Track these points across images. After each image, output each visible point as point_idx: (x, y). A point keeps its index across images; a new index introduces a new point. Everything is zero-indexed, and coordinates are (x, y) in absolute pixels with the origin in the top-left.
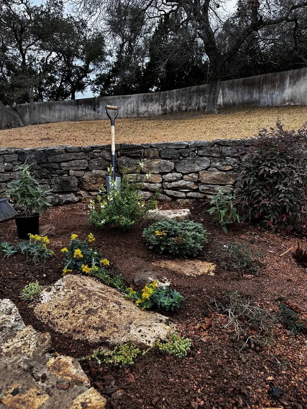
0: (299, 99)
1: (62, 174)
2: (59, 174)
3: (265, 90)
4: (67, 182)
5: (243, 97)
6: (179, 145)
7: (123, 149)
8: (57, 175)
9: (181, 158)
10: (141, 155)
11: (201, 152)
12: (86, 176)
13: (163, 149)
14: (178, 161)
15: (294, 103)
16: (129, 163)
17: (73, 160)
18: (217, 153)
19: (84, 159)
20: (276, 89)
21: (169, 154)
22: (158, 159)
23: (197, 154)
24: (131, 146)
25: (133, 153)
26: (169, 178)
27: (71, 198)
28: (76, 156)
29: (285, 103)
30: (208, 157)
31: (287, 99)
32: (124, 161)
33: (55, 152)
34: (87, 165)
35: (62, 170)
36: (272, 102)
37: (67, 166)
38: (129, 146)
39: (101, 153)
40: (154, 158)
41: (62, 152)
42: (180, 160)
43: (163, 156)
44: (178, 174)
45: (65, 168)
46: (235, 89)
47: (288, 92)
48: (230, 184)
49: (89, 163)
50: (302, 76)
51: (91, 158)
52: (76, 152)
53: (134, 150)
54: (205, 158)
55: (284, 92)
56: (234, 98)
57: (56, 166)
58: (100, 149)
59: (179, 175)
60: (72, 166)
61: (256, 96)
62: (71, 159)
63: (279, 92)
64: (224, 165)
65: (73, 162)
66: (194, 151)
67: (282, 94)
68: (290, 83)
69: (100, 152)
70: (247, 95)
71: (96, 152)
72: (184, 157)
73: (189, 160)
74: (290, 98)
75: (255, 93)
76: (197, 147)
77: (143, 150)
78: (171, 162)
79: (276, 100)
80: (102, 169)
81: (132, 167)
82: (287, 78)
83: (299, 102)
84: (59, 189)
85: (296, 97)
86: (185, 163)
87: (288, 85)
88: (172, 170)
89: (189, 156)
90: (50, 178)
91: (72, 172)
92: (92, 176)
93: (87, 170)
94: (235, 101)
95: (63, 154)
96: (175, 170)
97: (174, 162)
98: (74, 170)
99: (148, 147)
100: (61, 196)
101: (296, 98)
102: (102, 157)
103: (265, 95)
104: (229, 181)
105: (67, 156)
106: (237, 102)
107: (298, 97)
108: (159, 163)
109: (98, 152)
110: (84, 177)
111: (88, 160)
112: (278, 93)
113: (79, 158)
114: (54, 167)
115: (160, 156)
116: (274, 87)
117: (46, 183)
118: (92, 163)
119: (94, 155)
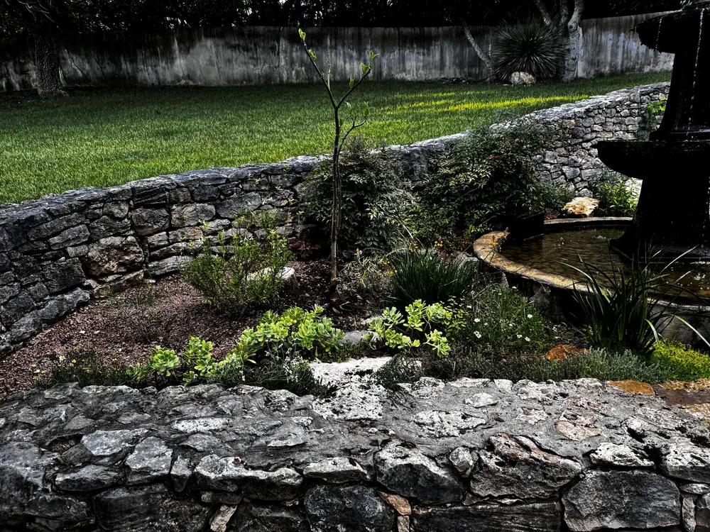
0: (200, 77)
1: (55, 258)
2: (52, 259)
3: (140, 57)
4: (69, 270)
5: (101, 68)
6: (217, 179)
7: (138, 196)
8: (50, 262)
9: (222, 197)
10: (166, 201)
11: (247, 186)
12: (94, 252)
13: (196, 188)
14: (218, 202)
15: (194, 82)
16: (153, 217)
17: (66, 228)
18: (266, 185)
19: (81, 223)
20: (160, 57)
21: (206, 194)
22: (191, 203)
23: (242, 189)
24: (149, 189)
25: (154, 201)
26: (213, 229)
27: (81, 297)
28: (68, 221)
29: (179, 81)
30: (257, 191)
31: (181, 75)
32: (144, 214)
33: (36, 220)
34: (88, 234)
35: (54, 250)
36: (158, 78)
37: (61, 241)
38: (146, 190)
39: (105, 209)
40: (186, 203)
41: (46, 219)
42: (222, 200)
43: (198, 199)
44: (224, 221)
45: (57, 245)
46: (83, 51)
47: (180, 64)
48: (289, 223)
49: (90, 229)
50: (197, 40)
51: (92, 220)
52: (67, 214)
53: (154, 196)
54: (253, 194)
55: (174, 63)
56: (84, 69)
57: (43, 245)
58: (101, 202)
59: (226, 222)
60: (69, 240)
61: (126, 67)
62: (62, 228)
63: (166, 63)
64: (279, 200)
65: (66, 232)
66: (237, 186)
67: (172, 67)
68: (180, 49)
69: (102, 208)
70: (108, 64)
71: (95, 208)
72: (225, 195)
73: (235, 199)
74: (186, 73)
75: (123, 62)
76: (240, 179)
77: (167, 193)
78: (210, 204)
79: (163, 76)
80: (114, 235)
81: (159, 222)
82: (174, 42)
83: (201, 81)
84: (61, 285)
85: (194, 73)
86: (231, 204)
87: (177, 52)
88: (214, 216)
89: (233, 194)
90: (40, 271)
91: (70, 250)
92: (103, 250)
93: (91, 241)
94: (88, 73)
95: (48, 222)
96: (218, 216)
97: (214, 205)
98: (72, 246)
99: (173, 187)
100: (67, 297)
101: (195, 75)
102: (107, 215)
103: (142, 67)
104: (287, 219)
105: (56, 224)
106: (91, 75)
107: (198, 73)
108: (195, 210)
109: (100, 208)
110: (90, 254)
111: (87, 225)
112: (164, 64)
113: (74, 224)
114: (41, 249)
115: (193, 199)
116: (155, 54)
117: (38, 281)
118: (96, 228)
119: (94, 214)
